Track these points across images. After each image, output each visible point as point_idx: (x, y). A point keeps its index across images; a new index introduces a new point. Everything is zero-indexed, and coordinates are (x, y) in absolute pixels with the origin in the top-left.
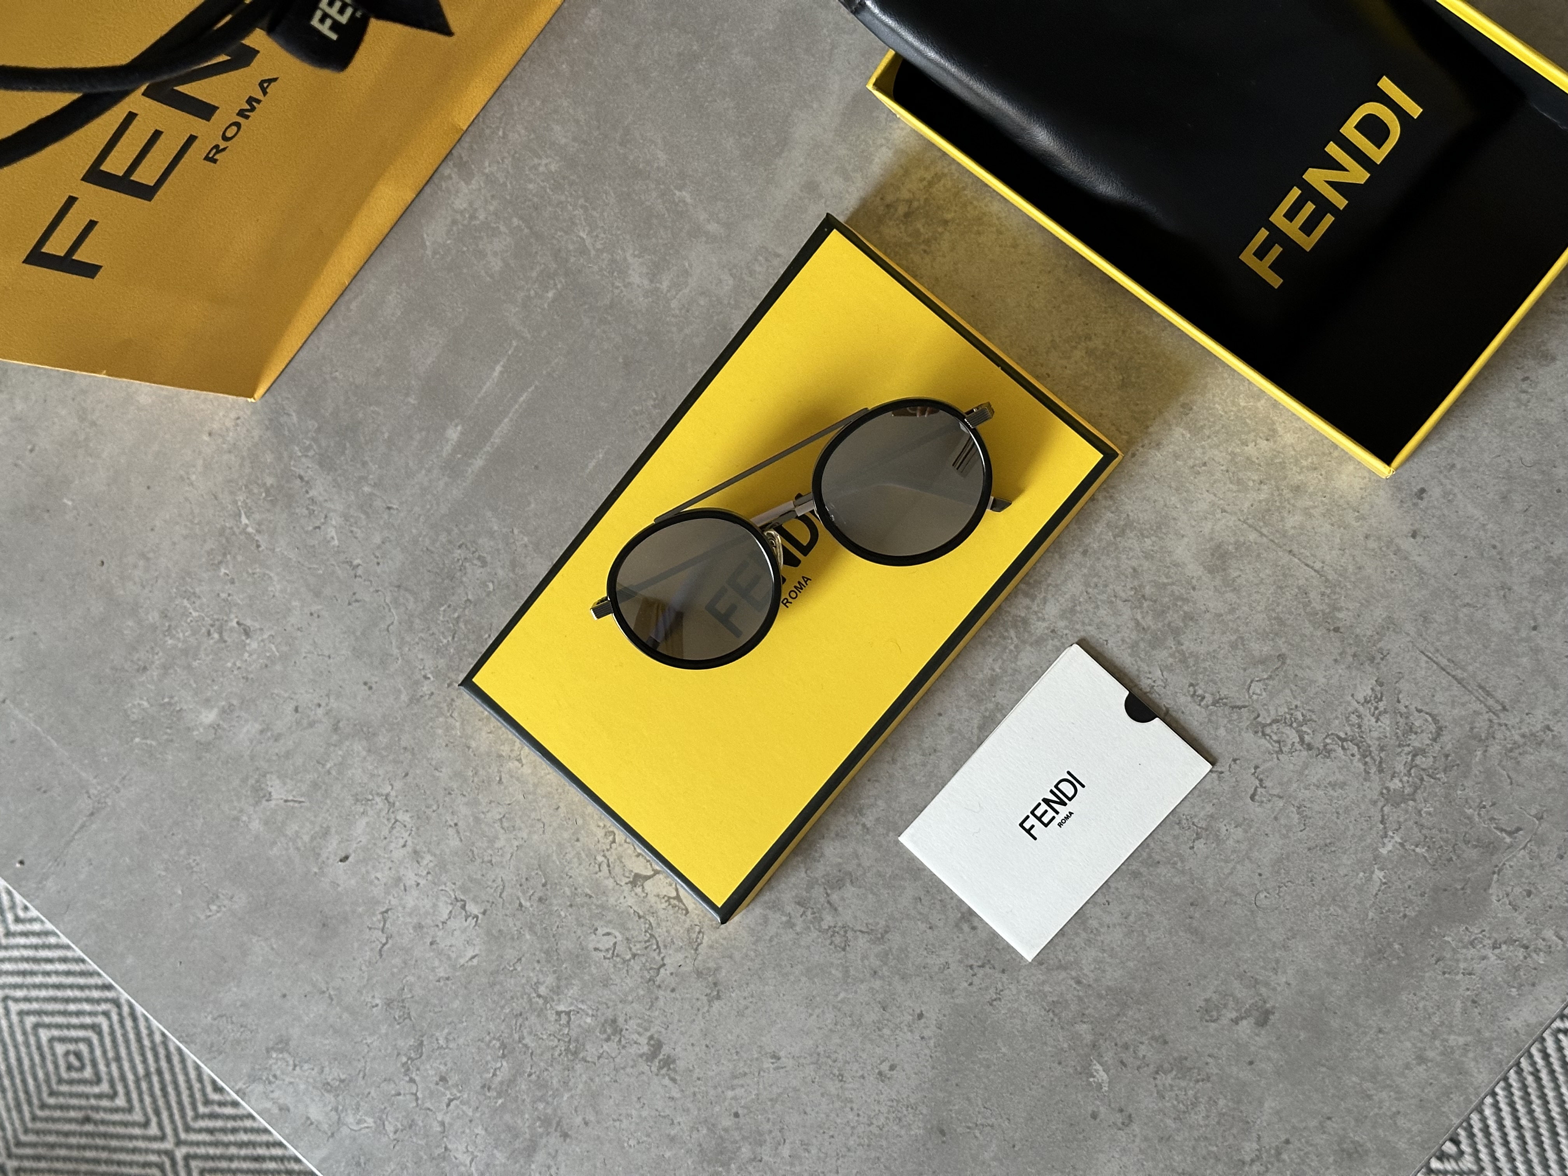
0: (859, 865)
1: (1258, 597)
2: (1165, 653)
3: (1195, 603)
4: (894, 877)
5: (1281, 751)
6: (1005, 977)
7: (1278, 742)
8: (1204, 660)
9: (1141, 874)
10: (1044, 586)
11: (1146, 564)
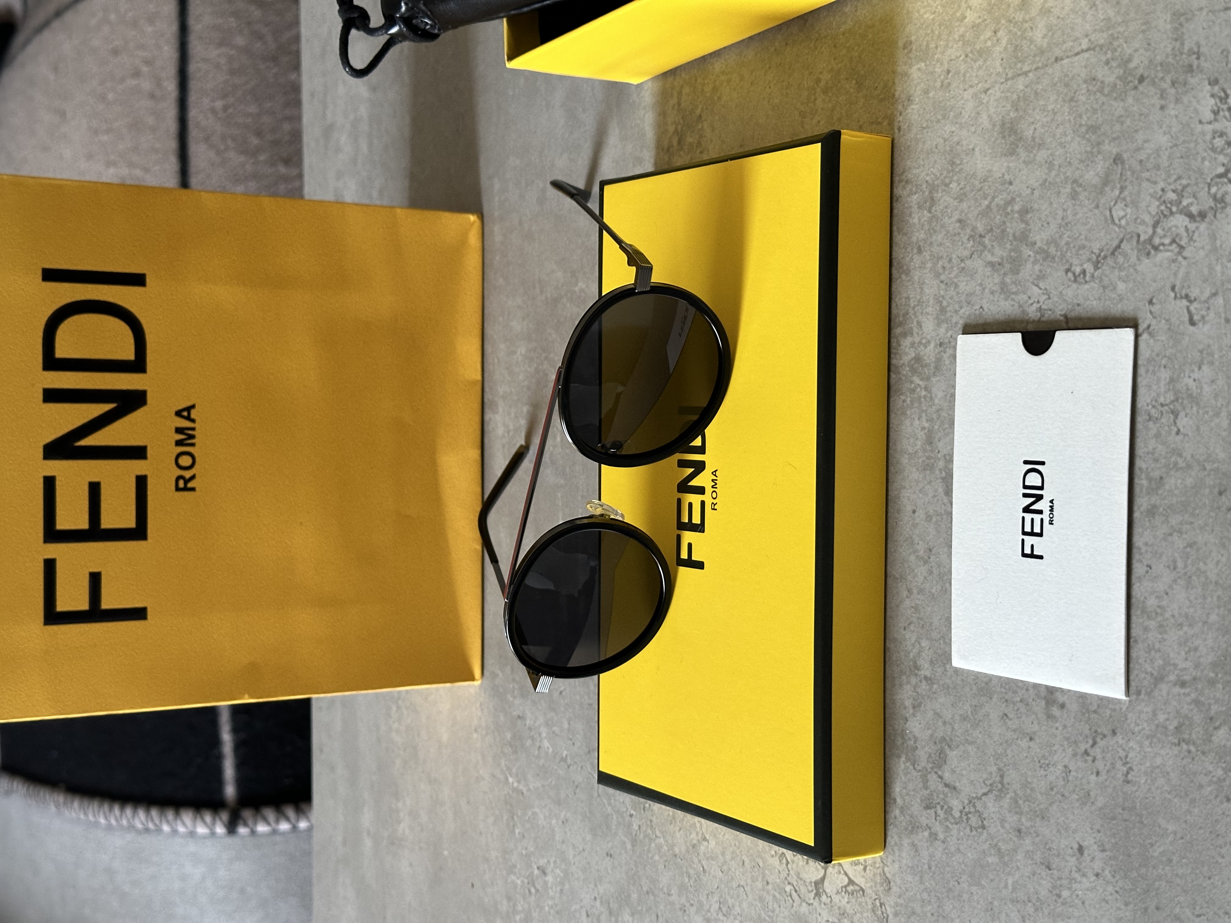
0: (945, 723)
1: (1060, 130)
2: (1029, 266)
3: (1020, 195)
4: (975, 709)
5: (1182, 248)
6: (1119, 738)
7: (1174, 241)
8: (1061, 237)
9: (1154, 506)
10: (911, 312)
11: (964, 205)
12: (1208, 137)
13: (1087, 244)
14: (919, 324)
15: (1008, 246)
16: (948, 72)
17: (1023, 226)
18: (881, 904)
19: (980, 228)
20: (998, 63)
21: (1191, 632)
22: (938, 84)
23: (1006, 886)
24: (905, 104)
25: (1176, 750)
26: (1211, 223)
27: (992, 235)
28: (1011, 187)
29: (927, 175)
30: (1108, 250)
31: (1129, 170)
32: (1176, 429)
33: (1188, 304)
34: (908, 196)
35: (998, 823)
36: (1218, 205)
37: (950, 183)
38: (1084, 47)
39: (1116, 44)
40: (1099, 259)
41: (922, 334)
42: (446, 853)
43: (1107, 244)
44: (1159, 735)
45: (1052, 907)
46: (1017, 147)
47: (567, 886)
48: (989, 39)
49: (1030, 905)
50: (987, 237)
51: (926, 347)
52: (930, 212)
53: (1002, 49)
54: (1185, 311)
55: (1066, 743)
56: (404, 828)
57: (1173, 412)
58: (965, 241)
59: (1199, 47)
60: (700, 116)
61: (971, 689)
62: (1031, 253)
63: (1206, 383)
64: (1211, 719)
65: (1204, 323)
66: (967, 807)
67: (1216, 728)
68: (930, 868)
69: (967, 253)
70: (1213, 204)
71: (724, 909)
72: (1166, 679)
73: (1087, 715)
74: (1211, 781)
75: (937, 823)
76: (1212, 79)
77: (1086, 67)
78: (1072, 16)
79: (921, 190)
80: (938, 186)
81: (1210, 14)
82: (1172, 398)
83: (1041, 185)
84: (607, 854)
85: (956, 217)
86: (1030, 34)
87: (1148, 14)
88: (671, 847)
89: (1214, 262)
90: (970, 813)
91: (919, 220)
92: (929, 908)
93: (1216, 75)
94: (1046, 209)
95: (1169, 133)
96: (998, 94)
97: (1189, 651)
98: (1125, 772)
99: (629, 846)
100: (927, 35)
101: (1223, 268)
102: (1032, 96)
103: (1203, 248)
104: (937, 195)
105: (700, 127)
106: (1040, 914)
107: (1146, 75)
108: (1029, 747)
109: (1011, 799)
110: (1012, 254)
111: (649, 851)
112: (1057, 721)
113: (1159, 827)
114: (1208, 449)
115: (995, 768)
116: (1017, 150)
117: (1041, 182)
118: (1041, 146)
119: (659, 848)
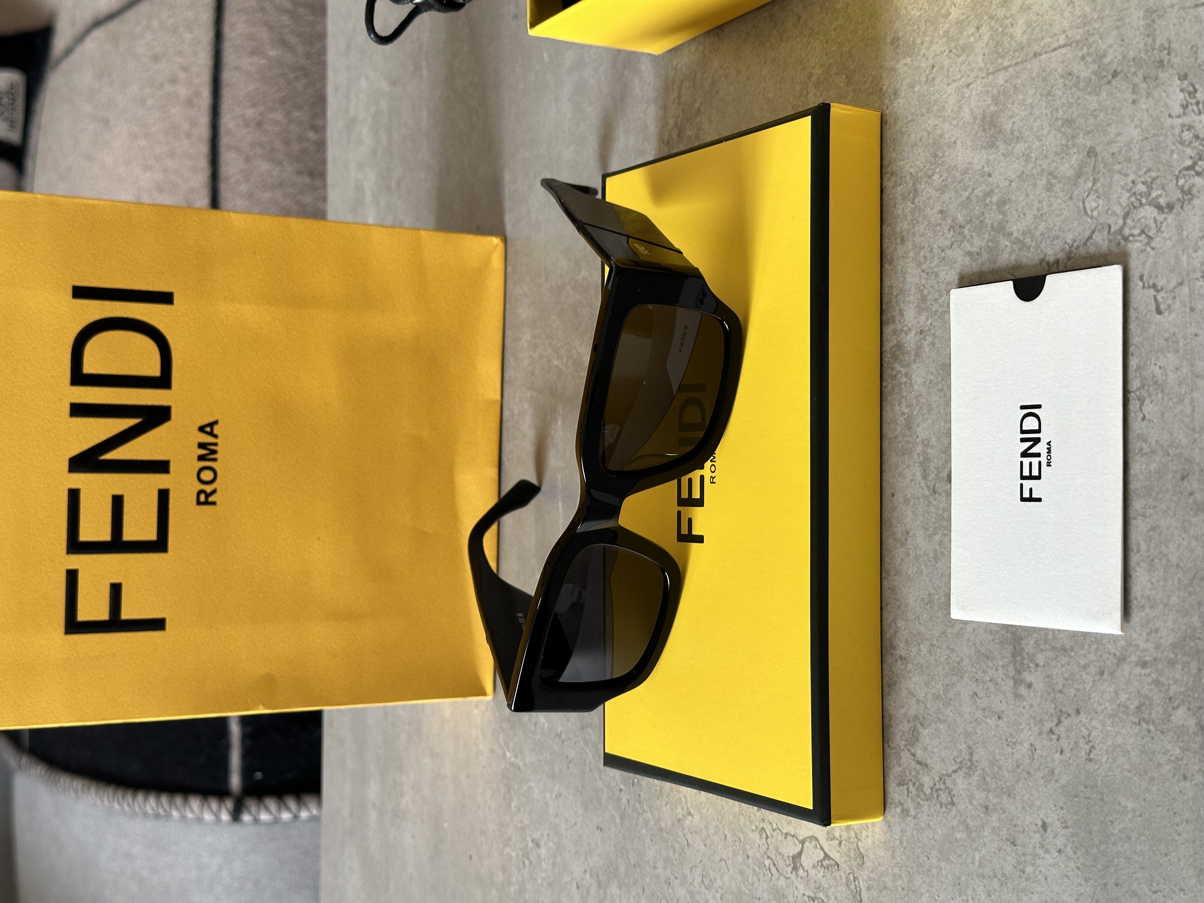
12: (1177, 131)
13: (1061, 235)
14: (901, 312)
15: (986, 236)
16: (933, 67)
17: (1001, 217)
18: (855, 879)
19: (960, 218)
20: (980, 58)
21: (1153, 614)
22: (923, 79)
23: (973, 862)
24: (892, 98)
25: (1137, 728)
26: (1178, 214)
27: (971, 226)
28: (990, 179)
29: (911, 167)
30: (1080, 241)
31: (1102, 162)
32: (1142, 415)
33: (1155, 293)
34: (893, 187)
35: (966, 799)
36: (1186, 197)
37: (933, 175)
38: (1062, 42)
39: (1091, 39)
40: (1072, 249)
41: (904, 322)
42: (446, 825)
43: (1080, 234)
44: (1120, 715)
45: (1016, 882)
46: (997, 141)
47: (559, 859)
48: (972, 35)
49: (995, 880)
50: (967, 228)
51: (907, 335)
52: (913, 203)
53: (984, 45)
54: (1153, 300)
55: (1032, 722)
56: (407, 801)
57: (1139, 399)
58: (946, 232)
59: (1170, 43)
60: (699, 110)
61: (944, 669)
62: (1008, 243)
63: (1171, 371)
64: (1170, 699)
65: (1169, 313)
66: (937, 784)
67: (1174, 708)
68: (901, 843)
69: (947, 243)
70: (1180, 196)
71: (706, 883)
72: (1128, 660)
73: (1052, 695)
74: (1169, 760)
75: (909, 800)
76: (1182, 74)
77: (1063, 62)
78: (1051, 13)
79: (905, 182)
80: (921, 178)
81: (1181, 11)
82: (1138, 385)
83: (1018, 176)
84: (597, 828)
85: (938, 208)
86: (1011, 30)
87: (1123, 10)
88: (658, 821)
89: (1181, 252)
90: (940, 789)
91: (903, 211)
92: (900, 882)
93: (1186, 70)
94: (1023, 200)
95: (1140, 126)
96: (980, 88)
97: (1151, 632)
98: (1088, 751)
99: (618, 820)
100: (914, 31)
101: (1189, 258)
102: (1012, 90)
103: (1170, 239)
104: (920, 187)
105: (698, 120)
106: (1005, 890)
107: (1119, 70)
108: (998, 726)
109: (979, 776)
110: (990, 244)
111: (637, 824)
112: (1024, 700)
113: (1120, 804)
114: (1172, 435)
115: (965, 746)
116: (997, 143)
117: (1018, 173)
118: (1019, 138)
119: (646, 822)
